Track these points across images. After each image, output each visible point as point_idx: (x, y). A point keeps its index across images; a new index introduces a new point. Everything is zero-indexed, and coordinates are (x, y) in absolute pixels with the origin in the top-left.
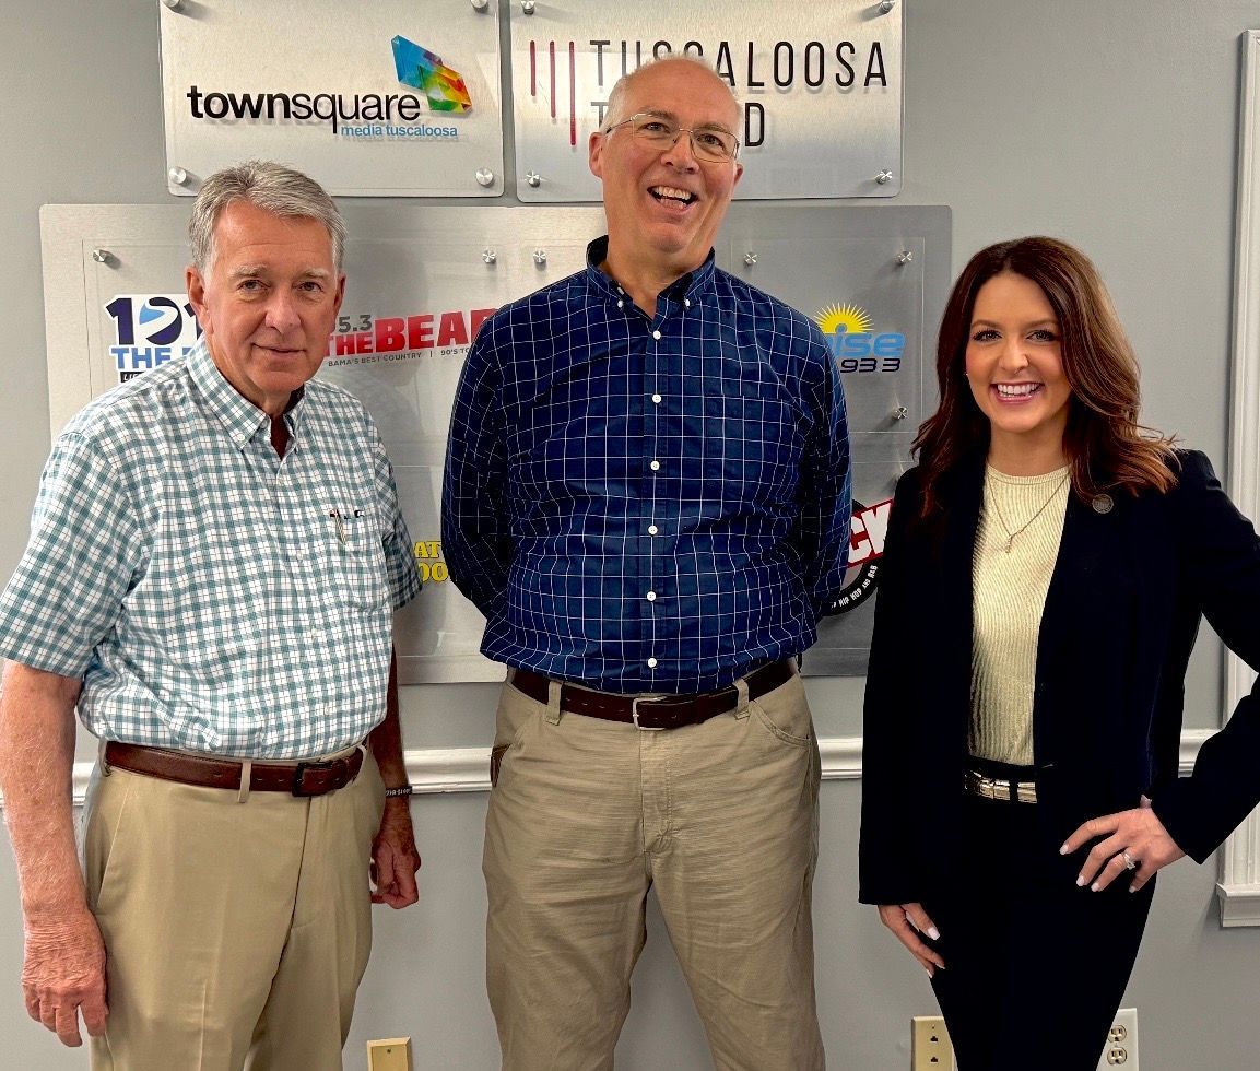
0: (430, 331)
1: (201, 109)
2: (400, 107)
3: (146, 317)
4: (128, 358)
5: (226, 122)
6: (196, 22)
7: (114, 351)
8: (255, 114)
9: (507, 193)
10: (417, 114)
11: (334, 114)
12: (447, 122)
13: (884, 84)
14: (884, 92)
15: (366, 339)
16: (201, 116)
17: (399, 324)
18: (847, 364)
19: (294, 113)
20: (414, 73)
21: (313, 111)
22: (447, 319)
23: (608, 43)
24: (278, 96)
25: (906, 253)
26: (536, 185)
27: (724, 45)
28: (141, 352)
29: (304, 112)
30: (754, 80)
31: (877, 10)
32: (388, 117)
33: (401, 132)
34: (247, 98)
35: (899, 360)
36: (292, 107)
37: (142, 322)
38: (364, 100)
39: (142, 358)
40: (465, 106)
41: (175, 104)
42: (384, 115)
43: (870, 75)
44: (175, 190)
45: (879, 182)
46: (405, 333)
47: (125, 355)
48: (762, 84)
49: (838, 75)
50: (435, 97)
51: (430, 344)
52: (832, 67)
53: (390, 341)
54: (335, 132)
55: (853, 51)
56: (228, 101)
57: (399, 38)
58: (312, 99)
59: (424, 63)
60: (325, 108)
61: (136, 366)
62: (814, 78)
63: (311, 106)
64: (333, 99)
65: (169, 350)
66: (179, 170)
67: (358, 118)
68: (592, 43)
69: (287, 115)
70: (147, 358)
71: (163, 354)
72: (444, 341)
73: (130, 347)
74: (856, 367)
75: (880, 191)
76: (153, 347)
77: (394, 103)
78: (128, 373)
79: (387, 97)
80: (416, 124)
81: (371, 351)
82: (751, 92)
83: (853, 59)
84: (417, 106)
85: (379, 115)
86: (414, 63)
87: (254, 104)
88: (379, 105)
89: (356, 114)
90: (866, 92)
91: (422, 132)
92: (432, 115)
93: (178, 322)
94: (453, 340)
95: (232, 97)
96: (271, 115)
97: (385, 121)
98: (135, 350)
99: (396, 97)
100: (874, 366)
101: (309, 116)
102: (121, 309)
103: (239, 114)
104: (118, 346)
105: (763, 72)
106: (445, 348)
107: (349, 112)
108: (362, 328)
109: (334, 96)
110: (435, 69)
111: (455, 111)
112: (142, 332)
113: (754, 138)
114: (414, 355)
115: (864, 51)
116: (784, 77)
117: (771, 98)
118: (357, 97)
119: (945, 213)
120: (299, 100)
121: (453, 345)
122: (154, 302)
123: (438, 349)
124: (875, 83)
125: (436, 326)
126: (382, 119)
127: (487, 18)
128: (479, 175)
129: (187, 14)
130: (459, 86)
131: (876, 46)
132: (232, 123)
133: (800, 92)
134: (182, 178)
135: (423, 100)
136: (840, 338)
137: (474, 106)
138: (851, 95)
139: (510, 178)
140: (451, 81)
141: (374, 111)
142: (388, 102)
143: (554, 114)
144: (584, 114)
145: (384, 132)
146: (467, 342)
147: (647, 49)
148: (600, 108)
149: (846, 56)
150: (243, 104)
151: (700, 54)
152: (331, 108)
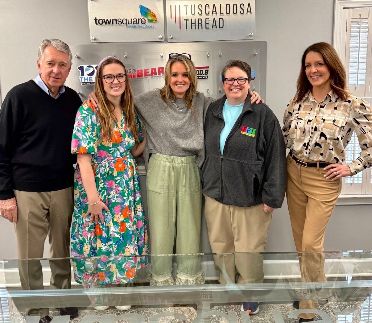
0: (148, 72)
1: (97, 23)
2: (141, 21)
4: (83, 79)
5: (103, 25)
6: (95, 3)
7: (80, 78)
8: (109, 23)
9: (165, 40)
10: (145, 23)
11: (127, 23)
12: (152, 24)
13: (251, 13)
14: (251, 15)
15: (135, 74)
16: (97, 24)
17: (142, 71)
20: (144, 13)
21: (122, 23)
22: (152, 69)
23: (188, 5)
24: (114, 19)
25: (256, 52)
26: (172, 38)
27: (214, 5)
28: (86, 78)
29: (120, 23)
30: (221, 13)
32: (139, 24)
33: (142, 27)
34: (107, 20)
35: (255, 77)
36: (118, 22)
37: (86, 71)
38: (133, 20)
39: (86, 79)
40: (156, 21)
41: (92, 22)
42: (138, 23)
43: (248, 11)
44: (92, 41)
45: (250, 36)
46: (143, 73)
48: (223, 14)
49: (240, 11)
50: (149, 19)
51: (149, 75)
52: (239, 9)
53: (140, 75)
54: (127, 27)
56: (103, 21)
57: (141, 5)
59: (147, 11)
60: (125, 22)
61: (85, 81)
62: (235, 12)
63: (122, 21)
64: (126, 20)
65: (92, 77)
68: (184, 5)
69: (116, 24)
70: (87, 79)
71: (91, 78)
72: (152, 74)
73: (83, 77)
75: (250, 38)
76: (88, 77)
77: (140, 20)
78: (83, 83)
80: (145, 25)
81: (135, 77)
82: (220, 15)
83: (244, 7)
84: (145, 21)
85: (137, 23)
86: (145, 11)
87: (109, 21)
88: (137, 21)
89: (132, 23)
90: (247, 15)
91: (146, 27)
92: (148, 23)
93: (94, 71)
94: (154, 74)
95: (104, 20)
96: (113, 24)
97: (138, 24)
98: (84, 78)
99: (140, 19)
101: (121, 23)
102: (81, 68)
103: (106, 24)
104: (81, 77)
105: (223, 11)
106: (152, 76)
107: (130, 23)
108: (134, 72)
110: (149, 12)
111: (153, 22)
112: (86, 73)
113: (221, 26)
114: (145, 78)
115: (246, 6)
116: (228, 12)
117: (225, 17)
118: (132, 19)
119: (265, 43)
120: (119, 20)
121: (154, 75)
122: (88, 67)
123: (150, 76)
124: (249, 13)
125: (150, 71)
126: (137, 24)
128: (159, 36)
129: (94, 1)
130: (154, 16)
131: (249, 4)
132: (104, 26)
134: (94, 38)
135: (146, 19)
137: (158, 21)
138: (243, 16)
139: (166, 37)
140: (153, 15)
141: (136, 22)
142: (139, 20)
143: (176, 22)
144: (183, 22)
145: (138, 27)
146: (157, 75)
147: (197, 7)
148: (186, 20)
149: (242, 7)
150: (107, 22)
151: (209, 7)
152: (126, 22)
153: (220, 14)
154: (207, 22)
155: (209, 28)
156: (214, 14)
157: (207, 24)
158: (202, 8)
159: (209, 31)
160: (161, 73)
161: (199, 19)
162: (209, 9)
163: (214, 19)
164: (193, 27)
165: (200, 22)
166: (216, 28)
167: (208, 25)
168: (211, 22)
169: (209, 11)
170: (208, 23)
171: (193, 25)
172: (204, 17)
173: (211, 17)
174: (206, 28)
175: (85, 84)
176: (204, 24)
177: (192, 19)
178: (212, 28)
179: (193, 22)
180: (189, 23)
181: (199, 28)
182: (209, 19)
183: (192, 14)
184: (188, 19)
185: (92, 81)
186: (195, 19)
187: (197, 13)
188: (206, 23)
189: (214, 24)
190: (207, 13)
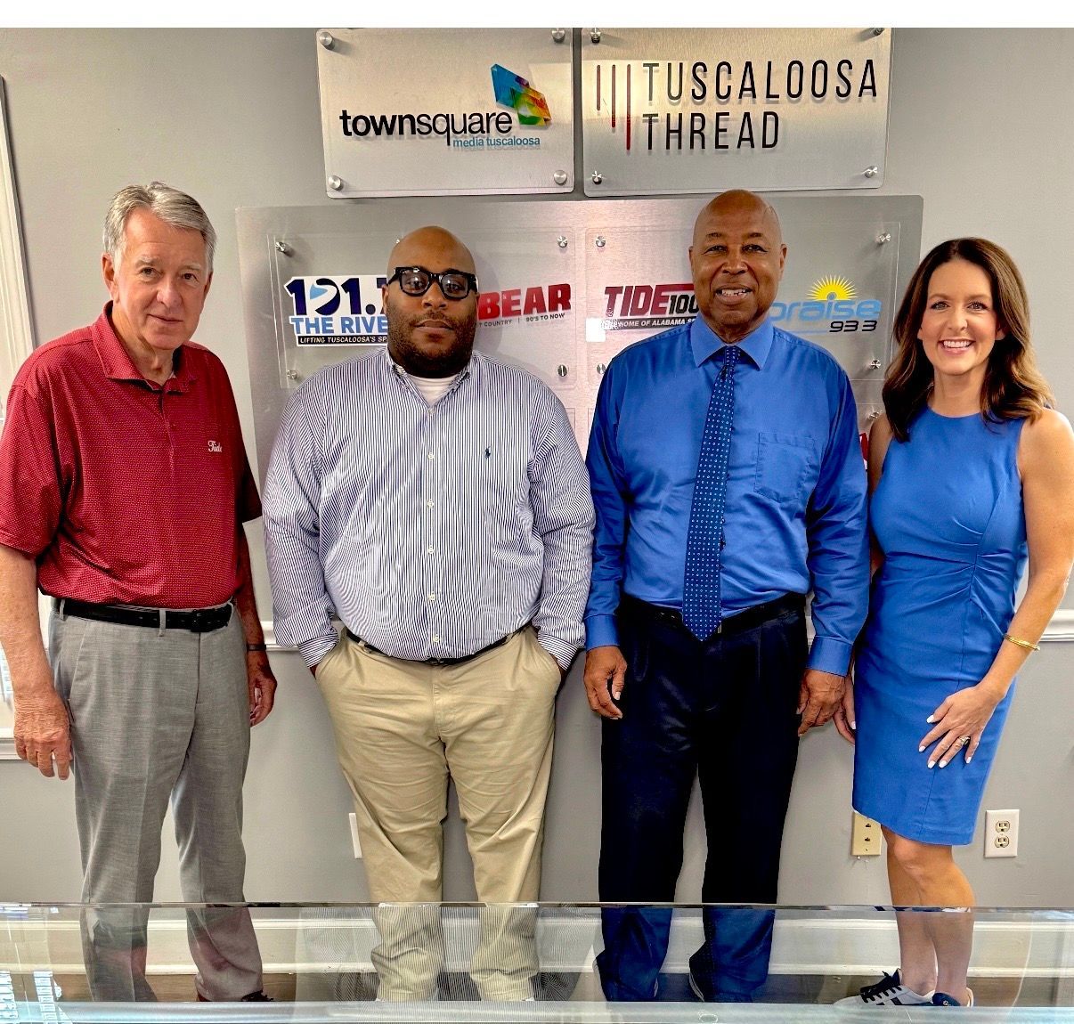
0: (517, 302)
1: (350, 129)
2: (498, 122)
3: (315, 294)
4: (303, 325)
5: (367, 139)
6: (344, 57)
7: (293, 320)
8: (390, 131)
9: (577, 190)
10: (510, 128)
11: (448, 129)
12: (532, 133)
13: (875, 94)
14: (874, 101)
16: (350, 134)
17: (495, 296)
18: (835, 325)
19: (418, 130)
20: (507, 94)
21: (432, 128)
22: (531, 292)
24: (407, 116)
25: (885, 235)
26: (599, 182)
27: (749, 64)
28: (312, 321)
29: (425, 129)
30: (771, 94)
31: (872, 32)
32: (488, 131)
33: (498, 142)
34: (383, 119)
35: (876, 322)
36: (417, 125)
37: (311, 298)
38: (470, 118)
39: (312, 326)
40: (546, 120)
41: (331, 124)
42: (485, 129)
43: (863, 87)
44: (332, 194)
45: (867, 176)
46: (500, 304)
47: (301, 323)
48: (777, 96)
49: (838, 88)
50: (523, 113)
51: (518, 312)
52: (834, 81)
53: (489, 311)
54: (449, 144)
55: (850, 67)
56: (370, 122)
57: (496, 66)
58: (432, 118)
59: (515, 86)
60: (441, 125)
61: (308, 331)
62: (819, 90)
63: (431, 124)
64: (447, 117)
65: (331, 319)
66: (335, 178)
67: (465, 132)
69: (413, 132)
70: (316, 325)
71: (327, 322)
72: (528, 310)
73: (304, 317)
74: (841, 328)
75: (867, 183)
76: (320, 316)
77: (493, 119)
78: (303, 337)
79: (488, 114)
80: (508, 136)
82: (768, 103)
83: (850, 74)
84: (510, 122)
85: (481, 130)
86: (508, 86)
88: (481, 122)
89: (465, 130)
90: (860, 101)
91: (513, 142)
92: (521, 128)
93: (338, 295)
94: (535, 310)
95: (372, 118)
96: (401, 132)
97: (486, 134)
98: (307, 319)
99: (494, 114)
100: (856, 326)
101: (430, 132)
102: (298, 287)
103: (378, 132)
105: (779, 86)
106: (529, 316)
107: (459, 127)
109: (448, 115)
110: (523, 90)
111: (539, 124)
112: (312, 304)
113: (769, 141)
114: (506, 322)
115: (859, 67)
116: (794, 90)
117: (784, 108)
118: (465, 115)
119: (918, 201)
120: (421, 119)
121: (535, 313)
122: (321, 282)
123: (523, 317)
124: (868, 93)
125: (523, 298)
126: (483, 132)
127: (563, 47)
128: (556, 175)
129: (338, 51)
130: (541, 104)
131: (870, 63)
132: (372, 139)
133: (807, 102)
134: (338, 184)
135: (514, 116)
136: (830, 304)
137: (552, 121)
138: (848, 103)
139: (579, 178)
140: (534, 99)
141: (478, 125)
142: (488, 118)
143: (614, 125)
144: (637, 123)
145: (485, 143)
146: (545, 311)
147: (687, 70)
148: (650, 118)
149: (845, 72)
150: (381, 124)
151: (730, 72)
152: (446, 125)
153: (768, 96)
154: (720, 127)
155: (727, 147)
156: (747, 99)
157: (720, 133)
158: (705, 77)
159: (727, 156)
160: (560, 306)
161: (693, 115)
162: (729, 78)
163: (747, 115)
164: (674, 142)
165: (697, 126)
166: (753, 146)
167: (725, 136)
168: (733, 125)
169: (729, 87)
170: (725, 130)
171: (674, 137)
172: (710, 108)
173: (736, 108)
174: (717, 146)
175: (310, 343)
176: (709, 131)
177: (668, 115)
178: (739, 146)
179: (674, 126)
180: (660, 129)
181: (692, 146)
182: (727, 114)
183: (671, 97)
184: (657, 115)
185: (332, 331)
186: (680, 115)
187: (687, 95)
188: (718, 130)
189: (746, 135)
190: (723, 92)
